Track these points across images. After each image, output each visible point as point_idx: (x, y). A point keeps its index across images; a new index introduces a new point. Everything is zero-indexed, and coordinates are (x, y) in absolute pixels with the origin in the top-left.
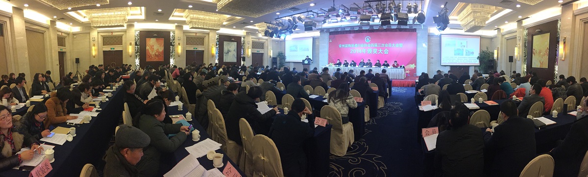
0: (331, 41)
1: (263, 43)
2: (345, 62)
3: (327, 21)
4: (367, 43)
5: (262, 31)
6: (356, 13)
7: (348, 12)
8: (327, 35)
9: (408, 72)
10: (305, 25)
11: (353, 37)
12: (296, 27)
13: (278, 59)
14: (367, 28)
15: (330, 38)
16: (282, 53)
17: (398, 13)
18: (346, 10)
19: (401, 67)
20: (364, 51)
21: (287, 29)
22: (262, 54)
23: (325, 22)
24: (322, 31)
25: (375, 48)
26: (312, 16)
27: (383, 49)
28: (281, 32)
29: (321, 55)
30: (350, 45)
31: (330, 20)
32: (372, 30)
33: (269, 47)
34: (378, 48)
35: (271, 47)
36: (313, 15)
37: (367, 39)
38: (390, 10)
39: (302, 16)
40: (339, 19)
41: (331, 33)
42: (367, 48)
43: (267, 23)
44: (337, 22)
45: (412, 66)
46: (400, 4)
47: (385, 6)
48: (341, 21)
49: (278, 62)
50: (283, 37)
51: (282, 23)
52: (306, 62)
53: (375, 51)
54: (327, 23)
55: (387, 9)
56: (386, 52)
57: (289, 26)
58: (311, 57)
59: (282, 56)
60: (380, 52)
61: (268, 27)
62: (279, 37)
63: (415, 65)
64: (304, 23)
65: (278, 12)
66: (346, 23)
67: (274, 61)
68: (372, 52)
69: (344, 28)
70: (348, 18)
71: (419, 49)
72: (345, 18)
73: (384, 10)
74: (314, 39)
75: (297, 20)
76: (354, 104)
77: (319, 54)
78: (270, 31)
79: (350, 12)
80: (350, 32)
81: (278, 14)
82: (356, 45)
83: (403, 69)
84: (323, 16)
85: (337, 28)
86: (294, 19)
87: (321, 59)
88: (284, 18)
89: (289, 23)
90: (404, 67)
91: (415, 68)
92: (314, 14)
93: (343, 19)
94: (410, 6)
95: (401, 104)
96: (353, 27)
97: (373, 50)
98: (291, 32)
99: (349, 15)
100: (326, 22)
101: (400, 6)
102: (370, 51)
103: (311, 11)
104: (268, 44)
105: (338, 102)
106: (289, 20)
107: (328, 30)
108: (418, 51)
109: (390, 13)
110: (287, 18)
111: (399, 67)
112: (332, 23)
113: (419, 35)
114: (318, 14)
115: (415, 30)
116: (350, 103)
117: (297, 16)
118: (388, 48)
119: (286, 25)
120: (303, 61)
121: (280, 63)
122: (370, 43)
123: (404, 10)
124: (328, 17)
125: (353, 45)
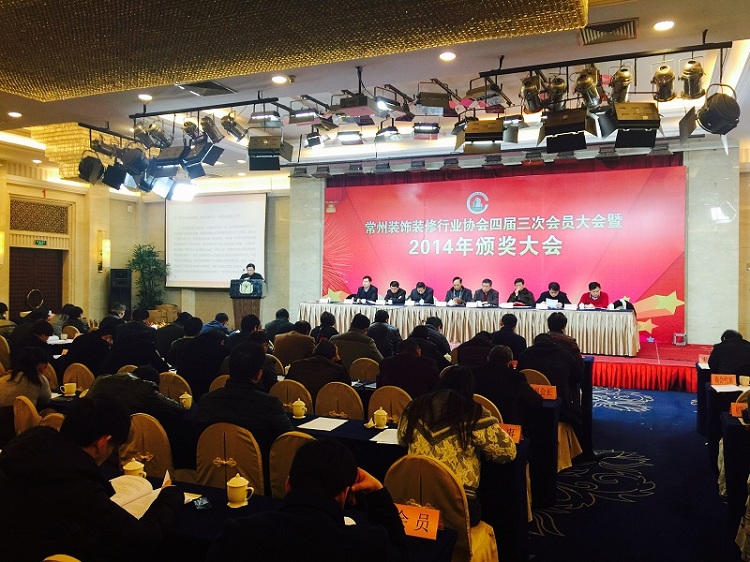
0: (331, 209)
1: (66, 209)
2: (394, 290)
3: (322, 138)
4: (476, 218)
5: (66, 158)
6: (440, 111)
7: (406, 108)
8: (316, 189)
9: (648, 326)
10: (252, 151)
11: (419, 197)
12: (217, 153)
13: (136, 276)
14: (478, 162)
15: (328, 199)
16: (151, 253)
17: (618, 107)
18: (400, 100)
19: (618, 304)
20: (463, 246)
21: (178, 161)
22: (60, 255)
23: (314, 142)
24: (300, 171)
25: (506, 233)
26: (274, 118)
27: (540, 236)
28: (156, 169)
29: (294, 262)
30: (406, 225)
31: (333, 134)
32: (493, 173)
33: (94, 228)
34: (519, 235)
35: (105, 228)
36: (276, 114)
37: (476, 202)
38: (585, 97)
39: (240, 115)
40: (369, 132)
41: (333, 182)
42: (474, 235)
43: (91, 128)
44: (360, 142)
45: (666, 304)
46: (626, 74)
47: (564, 85)
48: (378, 139)
49: (135, 289)
50: (160, 187)
51: (160, 136)
52: (246, 288)
53: (507, 246)
54: (322, 144)
55: (571, 94)
56: (552, 247)
57: (187, 150)
58: (260, 270)
59: (150, 264)
60: (529, 247)
61: (97, 146)
62: (146, 187)
63: (681, 296)
64: (245, 142)
65: (144, 92)
66: (396, 145)
67: (116, 283)
68: (496, 251)
69: (388, 162)
70: (406, 129)
71: (697, 231)
72: (393, 128)
73: (557, 99)
74: (271, 200)
75: (220, 128)
76: (503, 444)
77: (287, 256)
78: (107, 161)
79: (413, 109)
80: (407, 178)
81: (145, 97)
82: (431, 224)
83: (630, 315)
84: (311, 119)
85: (356, 164)
86: (208, 123)
87: (295, 276)
88: (169, 118)
89: (188, 138)
90: (630, 307)
91: (681, 311)
92: (282, 111)
93: (387, 134)
94: (669, 77)
95: (643, 461)
96: (420, 160)
97: (496, 242)
98: (198, 172)
99: (408, 118)
100: (317, 142)
101: (622, 79)
102: (485, 246)
103: (274, 101)
104: (86, 213)
105: (443, 437)
106: (190, 129)
107: (322, 169)
108: (691, 238)
109: (584, 108)
110: (181, 119)
111: (611, 306)
112: (340, 146)
113: (692, 174)
114: (292, 112)
115: (678, 158)
116: (489, 442)
117: (219, 114)
118: (558, 234)
119: (178, 142)
120: (235, 284)
121: (142, 293)
122: (487, 216)
123: (639, 94)
124: (329, 124)
125: (418, 227)
